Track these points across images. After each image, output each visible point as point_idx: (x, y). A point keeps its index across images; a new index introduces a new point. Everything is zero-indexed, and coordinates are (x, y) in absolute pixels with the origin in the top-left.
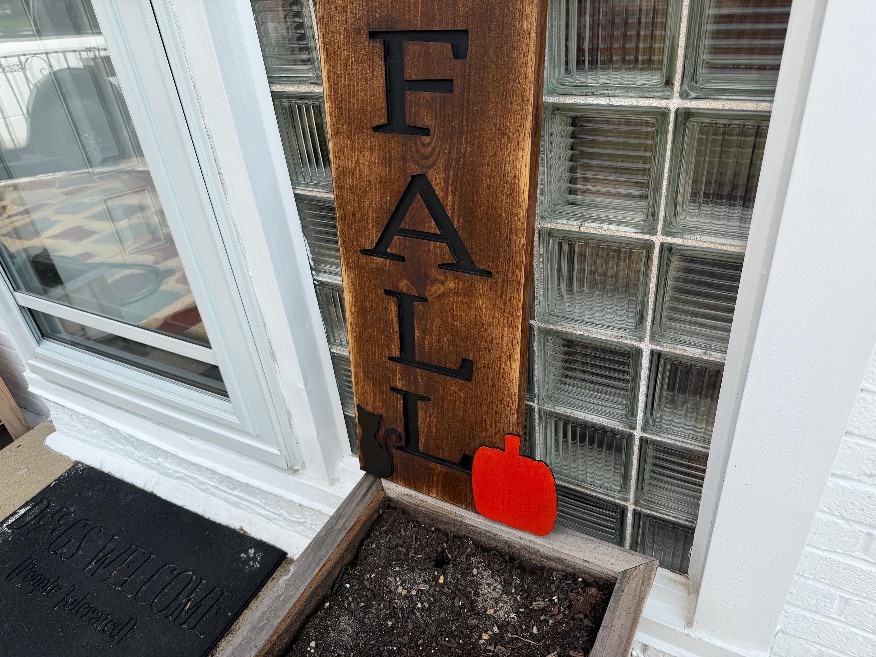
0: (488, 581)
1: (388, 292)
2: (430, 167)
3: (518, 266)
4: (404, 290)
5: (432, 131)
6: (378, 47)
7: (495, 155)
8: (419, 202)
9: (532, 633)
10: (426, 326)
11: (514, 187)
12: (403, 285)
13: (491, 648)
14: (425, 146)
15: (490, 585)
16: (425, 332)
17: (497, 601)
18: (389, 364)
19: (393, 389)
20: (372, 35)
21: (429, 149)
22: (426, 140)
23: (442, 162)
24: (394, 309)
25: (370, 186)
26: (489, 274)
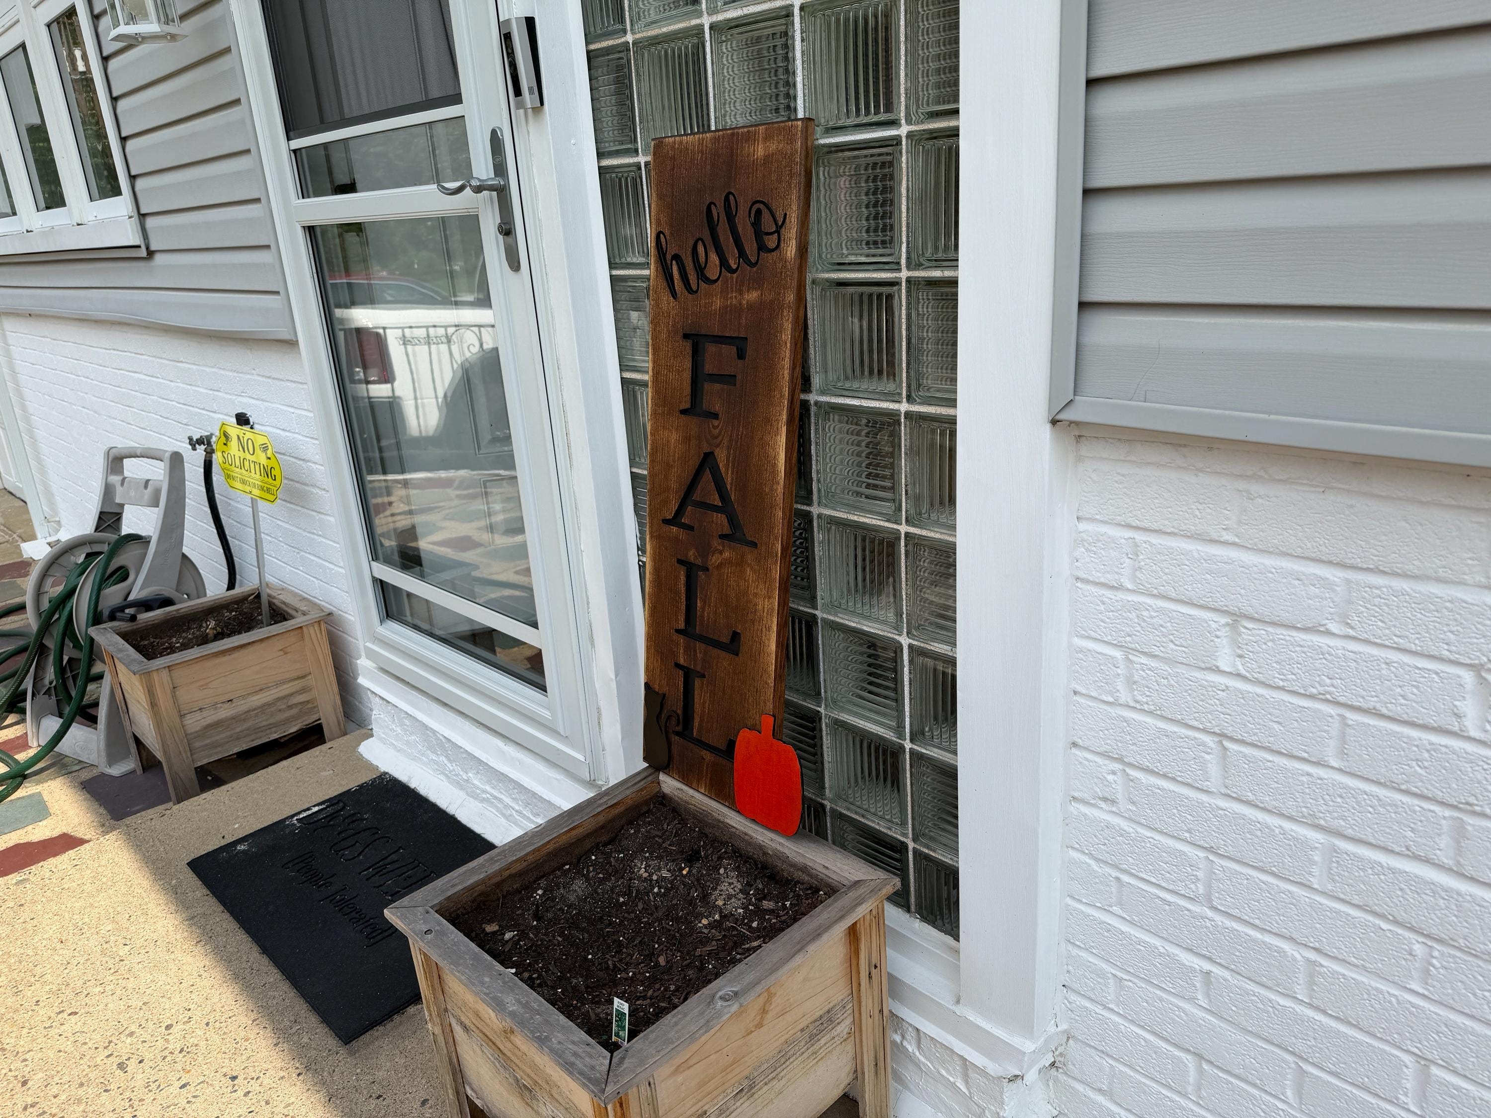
0: (731, 881)
1: (680, 562)
2: (717, 446)
3: (776, 538)
4: (692, 559)
5: (720, 416)
6: (688, 346)
7: (762, 439)
8: (707, 476)
9: (751, 927)
10: (706, 596)
11: (774, 466)
12: (692, 555)
13: (706, 931)
14: (715, 427)
15: (730, 884)
16: (705, 603)
17: (730, 897)
18: (675, 636)
19: (678, 665)
20: (686, 336)
21: (717, 431)
22: (716, 423)
23: (725, 442)
24: (683, 578)
25: (674, 461)
26: (754, 545)
